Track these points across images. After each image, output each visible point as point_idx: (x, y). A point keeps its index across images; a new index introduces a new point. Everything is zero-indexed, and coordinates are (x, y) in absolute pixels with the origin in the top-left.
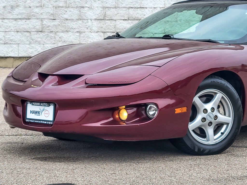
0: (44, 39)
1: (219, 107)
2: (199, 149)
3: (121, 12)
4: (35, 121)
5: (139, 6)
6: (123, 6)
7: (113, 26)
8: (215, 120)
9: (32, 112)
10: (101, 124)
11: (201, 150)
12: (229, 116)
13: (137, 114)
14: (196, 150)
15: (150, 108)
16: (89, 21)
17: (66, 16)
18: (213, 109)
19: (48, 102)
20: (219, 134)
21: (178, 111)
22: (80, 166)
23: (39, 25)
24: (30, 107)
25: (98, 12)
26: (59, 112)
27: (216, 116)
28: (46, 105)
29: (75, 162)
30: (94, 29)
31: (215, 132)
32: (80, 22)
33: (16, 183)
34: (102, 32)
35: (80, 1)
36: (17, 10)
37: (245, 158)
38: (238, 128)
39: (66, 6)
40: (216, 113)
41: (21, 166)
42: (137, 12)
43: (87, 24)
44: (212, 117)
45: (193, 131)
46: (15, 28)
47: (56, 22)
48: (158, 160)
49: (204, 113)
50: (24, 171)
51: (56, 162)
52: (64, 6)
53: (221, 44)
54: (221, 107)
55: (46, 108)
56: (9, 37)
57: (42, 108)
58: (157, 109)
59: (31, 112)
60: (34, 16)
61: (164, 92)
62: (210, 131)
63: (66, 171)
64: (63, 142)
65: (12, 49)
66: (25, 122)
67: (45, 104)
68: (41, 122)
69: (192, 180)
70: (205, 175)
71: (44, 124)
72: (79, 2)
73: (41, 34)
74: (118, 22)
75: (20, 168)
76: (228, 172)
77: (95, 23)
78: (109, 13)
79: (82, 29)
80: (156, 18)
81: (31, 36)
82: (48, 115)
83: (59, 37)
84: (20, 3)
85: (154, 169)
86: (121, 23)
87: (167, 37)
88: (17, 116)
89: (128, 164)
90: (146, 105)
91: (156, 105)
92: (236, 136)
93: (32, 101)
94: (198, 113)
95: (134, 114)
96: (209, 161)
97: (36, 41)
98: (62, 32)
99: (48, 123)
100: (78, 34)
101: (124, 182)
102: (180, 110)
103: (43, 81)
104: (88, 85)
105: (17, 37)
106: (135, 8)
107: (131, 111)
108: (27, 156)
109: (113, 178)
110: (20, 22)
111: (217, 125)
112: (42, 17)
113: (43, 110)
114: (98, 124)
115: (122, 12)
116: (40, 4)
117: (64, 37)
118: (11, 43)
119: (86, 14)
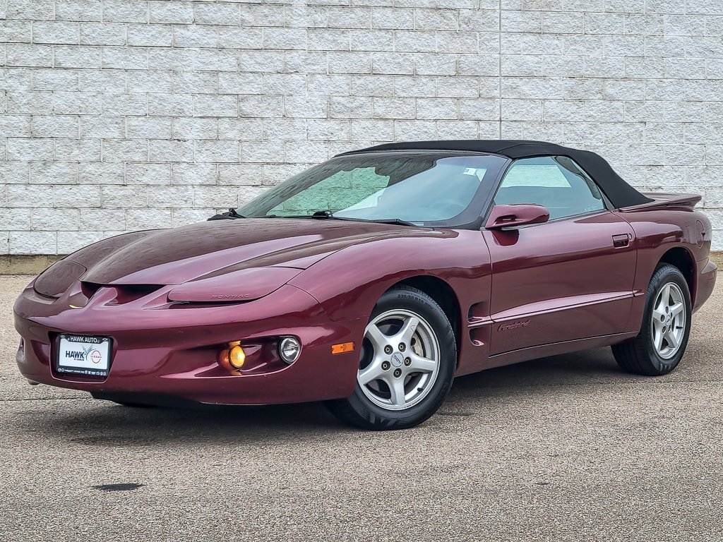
0: (104, 222)
1: (413, 341)
2: (378, 419)
3: (247, 171)
4: (74, 371)
5: (281, 161)
6: (252, 160)
7: (233, 198)
8: (406, 365)
9: (69, 354)
10: (196, 375)
11: (382, 421)
12: (433, 359)
13: (263, 356)
14: (373, 421)
15: (287, 344)
16: (190, 187)
17: (145, 179)
18: (402, 346)
19: (99, 336)
20: (415, 391)
21: (337, 349)
22: (157, 452)
23: (96, 195)
24: (65, 345)
25: (207, 171)
26: (119, 354)
27: (408, 358)
28: (95, 341)
29: (149, 445)
30: (198, 203)
31: (407, 388)
32: (173, 190)
33: (34, 485)
34: (214, 209)
35: (173, 152)
36: (54, 167)
37: (460, 434)
38: (448, 379)
39: (146, 161)
40: (408, 352)
41: (47, 454)
42: (278, 171)
43: (185, 194)
44: (402, 360)
45: (367, 385)
46: (50, 201)
47: (128, 191)
48: (301, 440)
49: (387, 353)
50: (52, 463)
51: (113, 445)
52: (142, 160)
53: (418, 228)
54: (418, 341)
55: (95, 346)
56: (39, 217)
57: (87, 346)
58: (298, 346)
60: (86, 180)
61: (313, 314)
62: (397, 386)
63: (131, 462)
64: (131, 409)
65: (45, 240)
66: (56, 373)
67: (92, 338)
68: (86, 372)
69: (358, 475)
70: (384, 464)
71: (91, 375)
72: (171, 154)
73: (100, 213)
74: (242, 190)
75: (44, 458)
76: (426, 459)
77: (201, 192)
78: (226, 173)
79: (175, 202)
80: (309, 179)
81: (82, 217)
82: (99, 359)
83: (132, 218)
84: (60, 156)
85: (292, 456)
86: (247, 192)
87: (320, 215)
88: (42, 362)
89: (246, 447)
90: (279, 339)
91: (298, 339)
92: (444, 393)
93: (70, 334)
94: (376, 354)
95: (258, 356)
96: (394, 440)
97: (90, 226)
98: (139, 208)
99: (98, 373)
100: (169, 213)
101: (234, 480)
102: (341, 347)
103: (90, 297)
104: (171, 304)
105: (55, 218)
106: (274, 164)
107: (251, 351)
108: (61, 435)
109: (215, 472)
110: (60, 191)
111: (410, 374)
112: (102, 180)
113: (90, 350)
114: (191, 375)
115: (250, 171)
116: (98, 156)
117: (143, 217)
118: (44, 229)
119: (183, 175)
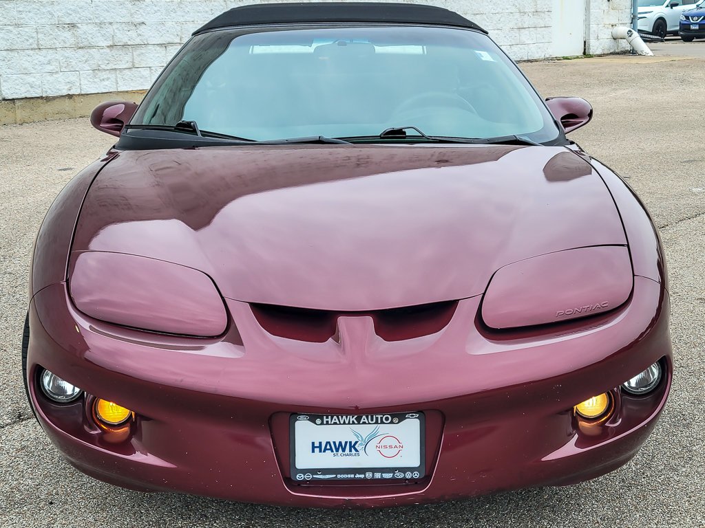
4: (339, 476)
9: (320, 447)
28: (387, 419)
55: (388, 428)
57: (367, 429)
59: (314, 447)
67: (379, 417)
82: (396, 450)
113: (374, 436)
